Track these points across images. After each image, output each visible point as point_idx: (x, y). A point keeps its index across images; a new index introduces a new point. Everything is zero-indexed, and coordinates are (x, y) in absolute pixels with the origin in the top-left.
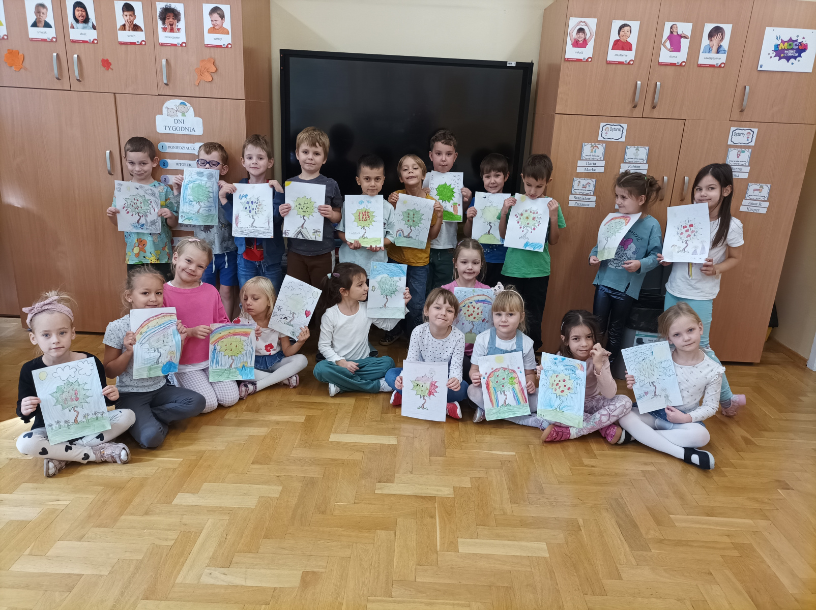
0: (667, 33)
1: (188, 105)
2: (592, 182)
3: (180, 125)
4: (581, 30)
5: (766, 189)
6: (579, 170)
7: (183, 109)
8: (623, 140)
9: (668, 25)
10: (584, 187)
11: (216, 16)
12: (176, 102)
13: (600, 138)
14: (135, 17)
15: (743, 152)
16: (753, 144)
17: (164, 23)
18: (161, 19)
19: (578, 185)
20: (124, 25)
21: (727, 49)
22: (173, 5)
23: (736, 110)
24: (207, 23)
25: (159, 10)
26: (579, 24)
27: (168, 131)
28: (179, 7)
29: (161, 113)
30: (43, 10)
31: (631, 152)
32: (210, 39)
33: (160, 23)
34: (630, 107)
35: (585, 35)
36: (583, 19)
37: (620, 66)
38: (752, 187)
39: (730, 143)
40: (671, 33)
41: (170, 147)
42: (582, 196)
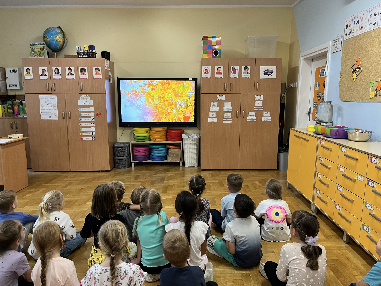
0: (231, 69)
1: (88, 96)
3: (86, 102)
4: (206, 69)
5: (269, 113)
7: (87, 97)
8: (225, 100)
9: (231, 67)
10: (213, 115)
11: (97, 70)
12: (85, 95)
13: (217, 100)
14: (72, 71)
15: (260, 102)
16: (262, 100)
17: (81, 73)
18: (80, 72)
19: (211, 115)
20: (68, 74)
21: (250, 73)
22: (84, 68)
23: (256, 90)
24: (94, 72)
25: (80, 69)
26: (205, 68)
27: (82, 105)
28: (86, 68)
29: (80, 99)
30: (45, 71)
31: (226, 104)
32: (95, 77)
33: (80, 73)
35: (208, 71)
36: (207, 66)
37: (219, 79)
38: (264, 113)
40: (233, 69)
41: (83, 109)
42: (212, 118)
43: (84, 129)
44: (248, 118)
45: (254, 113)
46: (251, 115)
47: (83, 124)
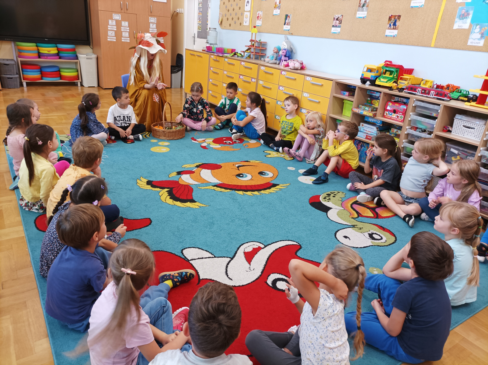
2: (114, 32)
6: (109, 29)
8: (120, 19)
10: (112, 34)
13: (113, 19)
15: (154, 25)
16: (156, 22)
19: (110, 33)
23: (150, 13)
31: (123, 23)
34: (120, 9)
39: (150, 22)
42: (111, 37)
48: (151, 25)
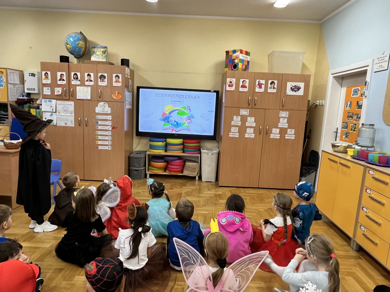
0: (257, 83)
1: (106, 103)
3: (103, 110)
4: (231, 82)
5: (293, 131)
7: (105, 105)
8: (248, 114)
11: (117, 77)
12: (103, 103)
13: (241, 114)
14: (91, 78)
15: (285, 119)
16: (287, 117)
17: (100, 79)
18: (99, 78)
21: (276, 88)
22: (104, 74)
23: (281, 106)
25: (99, 76)
26: (230, 80)
27: (99, 112)
30: (63, 76)
31: (249, 119)
33: (99, 79)
34: (248, 105)
37: (243, 92)
38: (289, 130)
39: (280, 116)
40: (259, 83)
41: (100, 117)
42: (234, 133)
43: (100, 138)
44: (271, 135)
45: (278, 131)
46: (275, 132)
47: (99, 133)
48: (281, 120)
